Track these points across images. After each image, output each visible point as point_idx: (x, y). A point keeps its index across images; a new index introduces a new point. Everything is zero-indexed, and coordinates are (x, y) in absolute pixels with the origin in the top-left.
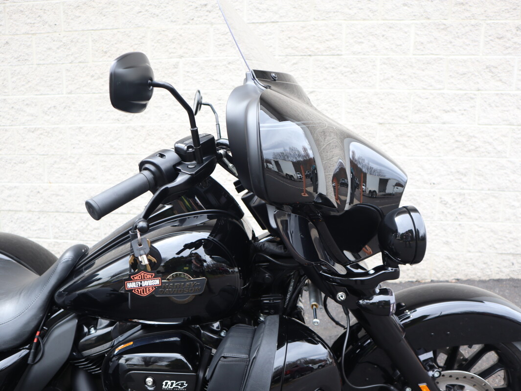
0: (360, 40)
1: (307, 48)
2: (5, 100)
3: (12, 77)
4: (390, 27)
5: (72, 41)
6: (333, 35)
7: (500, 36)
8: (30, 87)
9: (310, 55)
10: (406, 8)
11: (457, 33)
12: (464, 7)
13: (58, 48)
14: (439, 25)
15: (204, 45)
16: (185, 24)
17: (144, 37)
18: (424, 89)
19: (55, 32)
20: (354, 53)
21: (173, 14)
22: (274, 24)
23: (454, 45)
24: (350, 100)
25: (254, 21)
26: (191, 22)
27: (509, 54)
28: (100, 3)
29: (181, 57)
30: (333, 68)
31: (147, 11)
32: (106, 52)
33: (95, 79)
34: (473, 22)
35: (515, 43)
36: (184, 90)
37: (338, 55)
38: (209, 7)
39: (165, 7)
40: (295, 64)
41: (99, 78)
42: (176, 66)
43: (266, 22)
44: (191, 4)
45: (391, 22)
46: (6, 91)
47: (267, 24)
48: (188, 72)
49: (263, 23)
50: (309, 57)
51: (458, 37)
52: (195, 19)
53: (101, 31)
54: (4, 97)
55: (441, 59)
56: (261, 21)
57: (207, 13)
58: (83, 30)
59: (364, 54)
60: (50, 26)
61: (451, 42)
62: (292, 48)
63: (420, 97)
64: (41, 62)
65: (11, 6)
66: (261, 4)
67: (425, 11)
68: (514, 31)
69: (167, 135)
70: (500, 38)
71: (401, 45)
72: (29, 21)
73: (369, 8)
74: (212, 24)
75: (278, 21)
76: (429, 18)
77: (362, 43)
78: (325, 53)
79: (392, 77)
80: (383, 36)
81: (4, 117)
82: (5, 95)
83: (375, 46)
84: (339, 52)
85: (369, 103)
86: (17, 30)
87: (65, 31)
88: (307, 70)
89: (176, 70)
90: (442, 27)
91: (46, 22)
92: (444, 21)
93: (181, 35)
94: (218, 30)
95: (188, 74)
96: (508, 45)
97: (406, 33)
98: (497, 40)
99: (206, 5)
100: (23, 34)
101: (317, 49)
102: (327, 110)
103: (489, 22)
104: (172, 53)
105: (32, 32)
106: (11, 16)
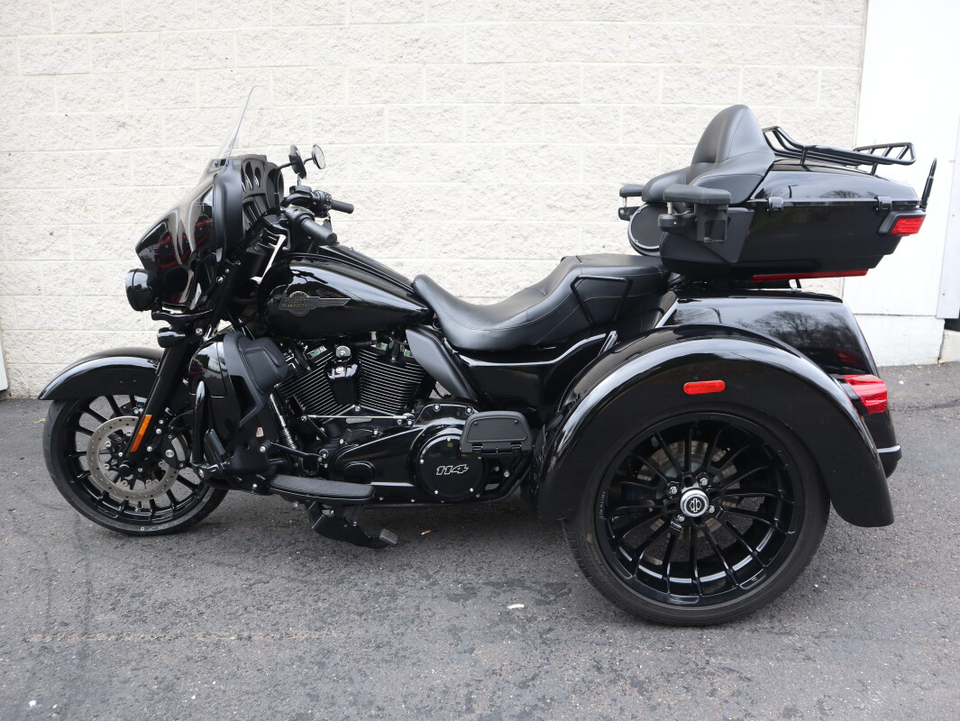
0: (601, 86)
1: (538, 94)
2: (156, 152)
3: (167, 124)
4: (635, 71)
5: (248, 80)
6: (569, 79)
7: (760, 83)
8: (190, 136)
9: (542, 103)
10: (653, 48)
11: (712, 79)
12: (719, 49)
13: (229, 88)
14: (691, 69)
15: (414, 88)
16: (391, 62)
17: (340, 76)
18: (675, 143)
19: (226, 67)
20: (593, 101)
21: (377, 50)
22: (499, 65)
23: (708, 93)
24: (589, 156)
25: (475, 61)
26: (399, 59)
27: (771, 103)
28: (285, 33)
29: (386, 102)
30: (569, 118)
31: (344, 44)
32: (291, 94)
33: (277, 128)
34: (730, 66)
35: (777, 91)
36: (390, 142)
37: (575, 103)
38: (421, 43)
39: (368, 41)
40: (523, 113)
41: (282, 126)
42: (380, 113)
43: (490, 63)
44: (399, 38)
45: (636, 64)
46: (158, 140)
47: (492, 65)
48: (395, 121)
49: (486, 63)
50: (540, 105)
51: (713, 83)
52: (404, 56)
53: (286, 68)
54: (155, 149)
55: (695, 108)
56: (483, 61)
57: (420, 50)
58: (262, 67)
59: (605, 102)
60: (220, 60)
61: (705, 89)
62: (521, 94)
63: (670, 153)
64: (207, 105)
65: (168, 34)
66: (484, 40)
67: (675, 53)
68: (776, 78)
69: (368, 197)
70: (760, 86)
71: (647, 92)
72: (191, 53)
73: (610, 48)
74: (425, 63)
75: (504, 60)
76: (680, 62)
77: (603, 89)
78: (559, 101)
79: (638, 129)
80: (627, 81)
81: (153, 175)
82: (156, 147)
83: (617, 93)
84: (575, 100)
85: (611, 160)
86: (175, 64)
87: (238, 67)
88: (537, 120)
89: (380, 117)
90: (696, 71)
91: (214, 56)
92: (697, 65)
93: (386, 76)
94: (432, 70)
95: (395, 123)
96: (769, 94)
97: (653, 77)
98: (757, 88)
99: (417, 40)
100: (184, 69)
101: (550, 95)
102: (561, 168)
103: (748, 66)
104: (375, 97)
105: (196, 67)
106: (168, 46)
